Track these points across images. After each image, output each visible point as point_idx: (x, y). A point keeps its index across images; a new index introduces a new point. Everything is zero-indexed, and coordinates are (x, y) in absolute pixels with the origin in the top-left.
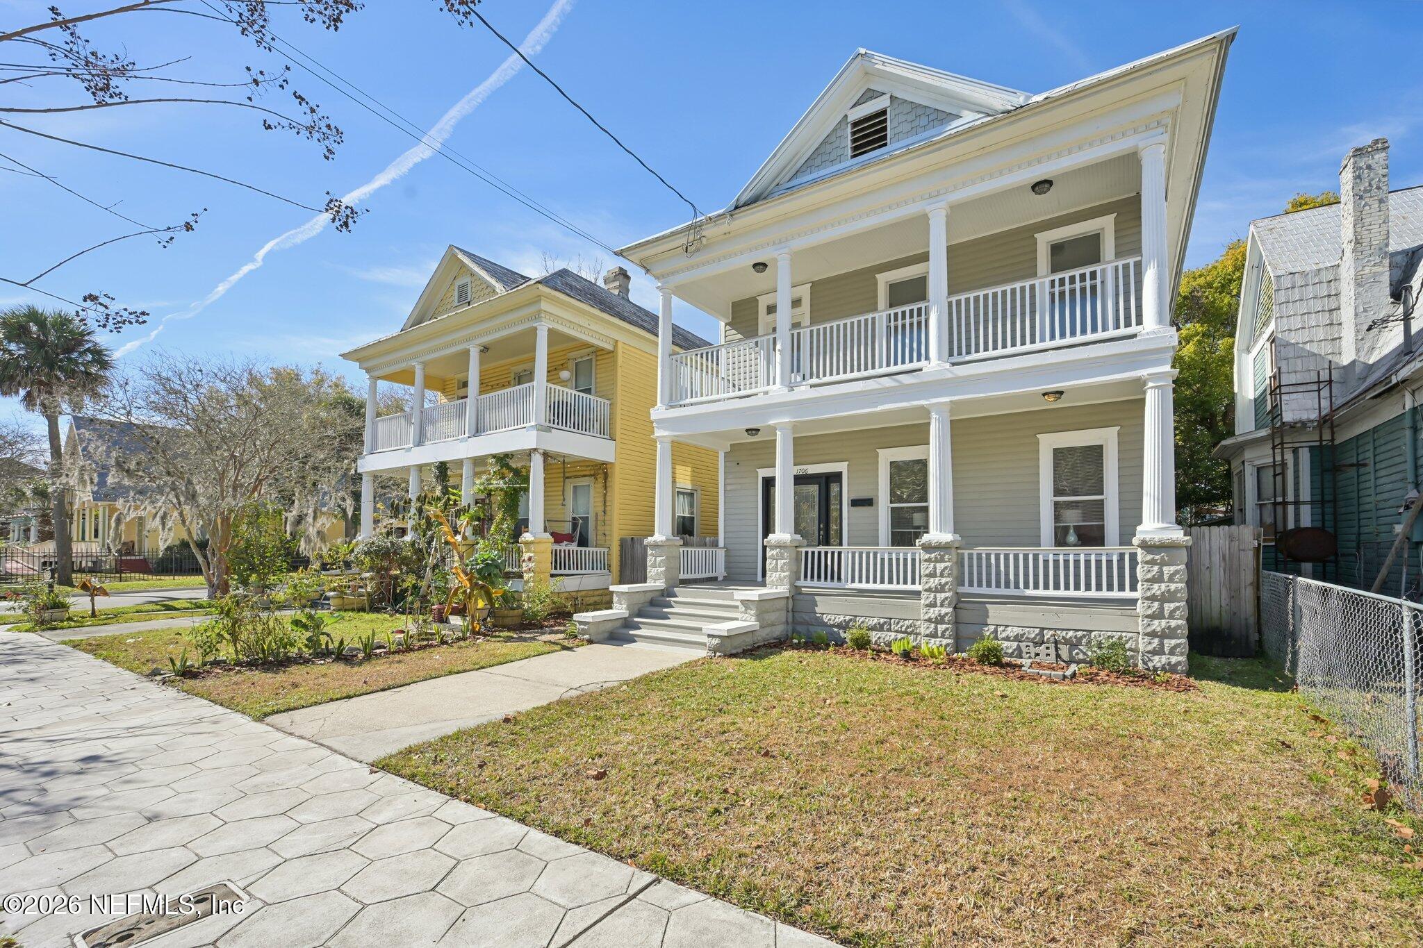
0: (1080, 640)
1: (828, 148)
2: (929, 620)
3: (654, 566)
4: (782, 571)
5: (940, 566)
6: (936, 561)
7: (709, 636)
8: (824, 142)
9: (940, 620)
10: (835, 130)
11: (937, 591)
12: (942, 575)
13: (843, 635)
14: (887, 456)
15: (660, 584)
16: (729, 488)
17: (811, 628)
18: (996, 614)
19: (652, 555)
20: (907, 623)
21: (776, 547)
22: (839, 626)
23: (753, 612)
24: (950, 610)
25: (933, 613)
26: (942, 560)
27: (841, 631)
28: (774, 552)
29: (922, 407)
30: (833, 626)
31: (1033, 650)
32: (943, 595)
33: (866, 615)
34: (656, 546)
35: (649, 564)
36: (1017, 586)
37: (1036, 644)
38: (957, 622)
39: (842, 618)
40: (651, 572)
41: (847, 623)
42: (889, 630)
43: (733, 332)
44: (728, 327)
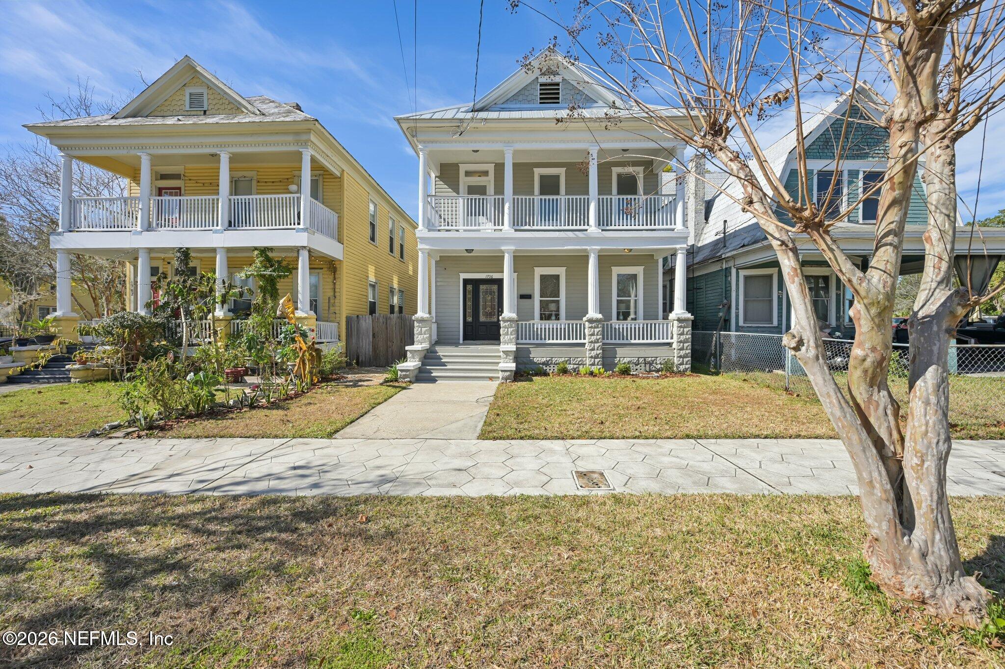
0: (653, 361)
1: (527, 93)
2: (591, 357)
3: (420, 333)
4: (511, 334)
5: (596, 330)
6: (595, 328)
7: (502, 371)
8: (524, 88)
9: (596, 357)
10: (530, 83)
11: (595, 342)
12: (597, 335)
13: (545, 368)
14: (539, 271)
15: (426, 345)
16: (438, 284)
17: (527, 366)
18: (620, 352)
19: (419, 327)
20: (579, 359)
21: (507, 321)
22: (543, 364)
23: (511, 358)
24: (601, 351)
25: (593, 353)
26: (597, 327)
27: (544, 366)
28: (507, 324)
29: (586, 249)
30: (540, 364)
31: (635, 368)
32: (598, 344)
33: (559, 357)
34: (422, 321)
35: (415, 332)
36: (627, 339)
37: (637, 365)
38: (603, 358)
39: (545, 359)
40: (417, 338)
41: (548, 361)
42: (570, 364)
43: (441, 183)
44: (437, 179)
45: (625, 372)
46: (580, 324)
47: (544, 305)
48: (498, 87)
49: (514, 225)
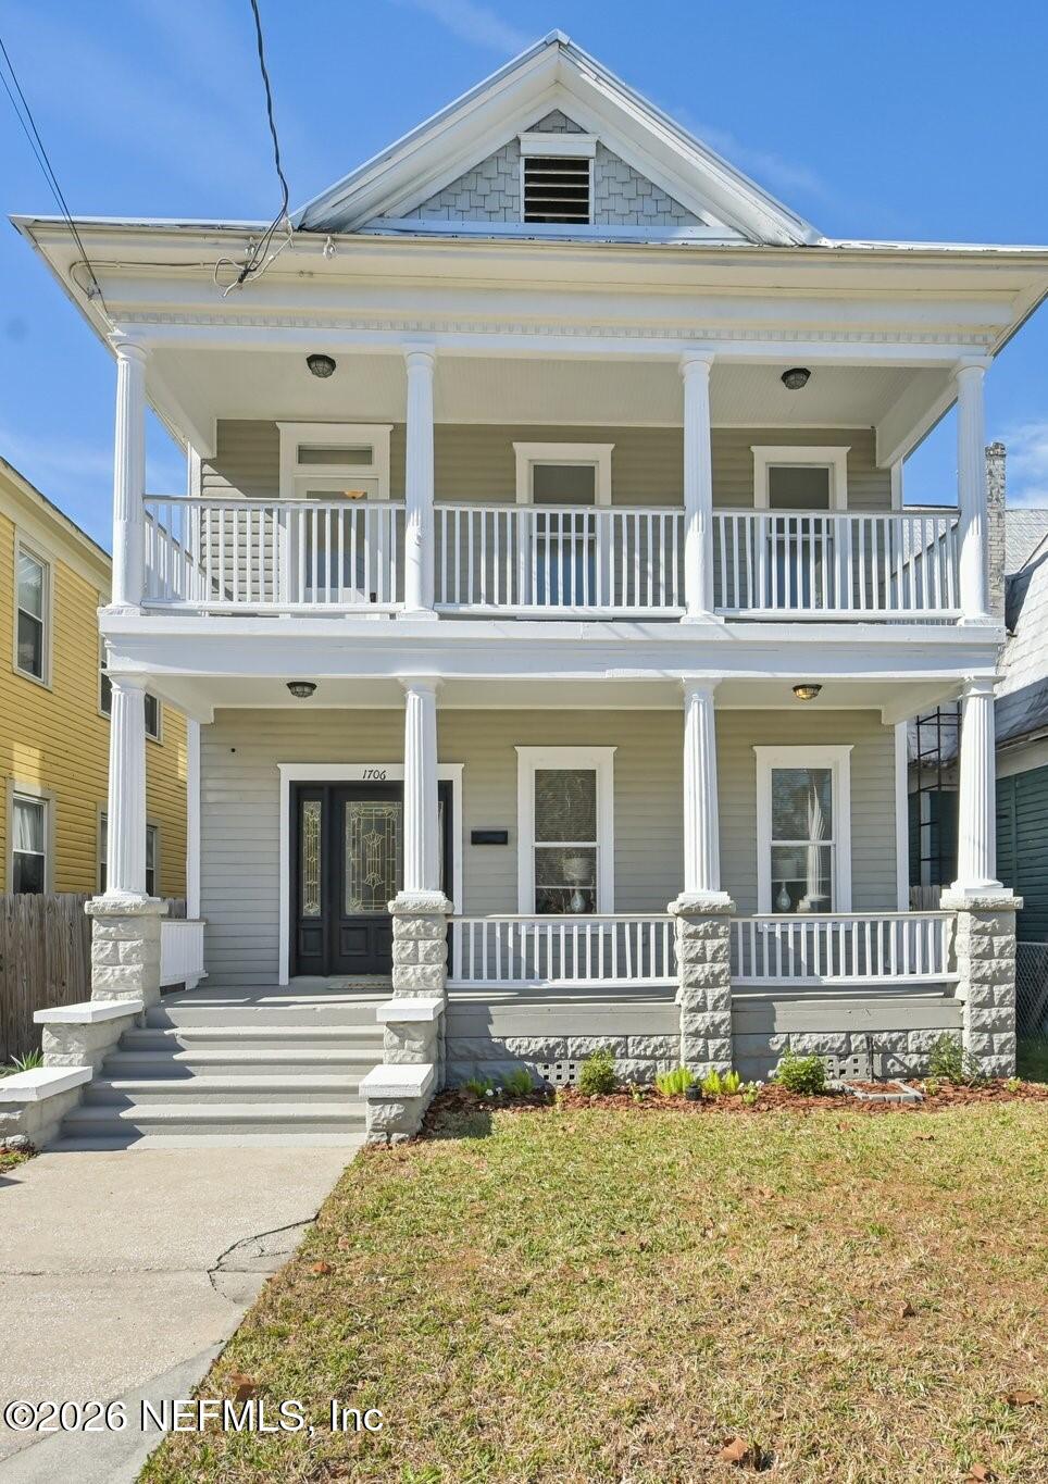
0: (894, 1044)
1: (484, 187)
2: (696, 1034)
3: (113, 961)
4: (428, 961)
5: (712, 945)
6: (707, 936)
7: (374, 1101)
8: (476, 171)
9: (711, 1033)
10: (495, 157)
11: (707, 985)
12: (714, 960)
13: (542, 1072)
14: (533, 759)
15: (130, 1001)
16: (211, 797)
17: (483, 1066)
18: (786, 1015)
19: (107, 937)
20: (655, 1041)
21: (415, 916)
22: (537, 1057)
23: (417, 1045)
24: (727, 1014)
25: (702, 1021)
26: (715, 936)
27: (539, 1066)
28: (412, 926)
29: (677, 682)
30: (526, 1057)
31: (837, 1066)
32: (717, 992)
33: (590, 1034)
34: (118, 916)
35: (96, 955)
36: (811, 972)
37: (842, 1056)
38: (733, 1035)
39: (541, 1042)
40: (101, 976)
41: (551, 1050)
42: (625, 1056)
43: (221, 480)
44: (208, 469)
45: (809, 1085)
46: (659, 926)
47: (545, 864)
48: (388, 157)
49: (438, 598)
